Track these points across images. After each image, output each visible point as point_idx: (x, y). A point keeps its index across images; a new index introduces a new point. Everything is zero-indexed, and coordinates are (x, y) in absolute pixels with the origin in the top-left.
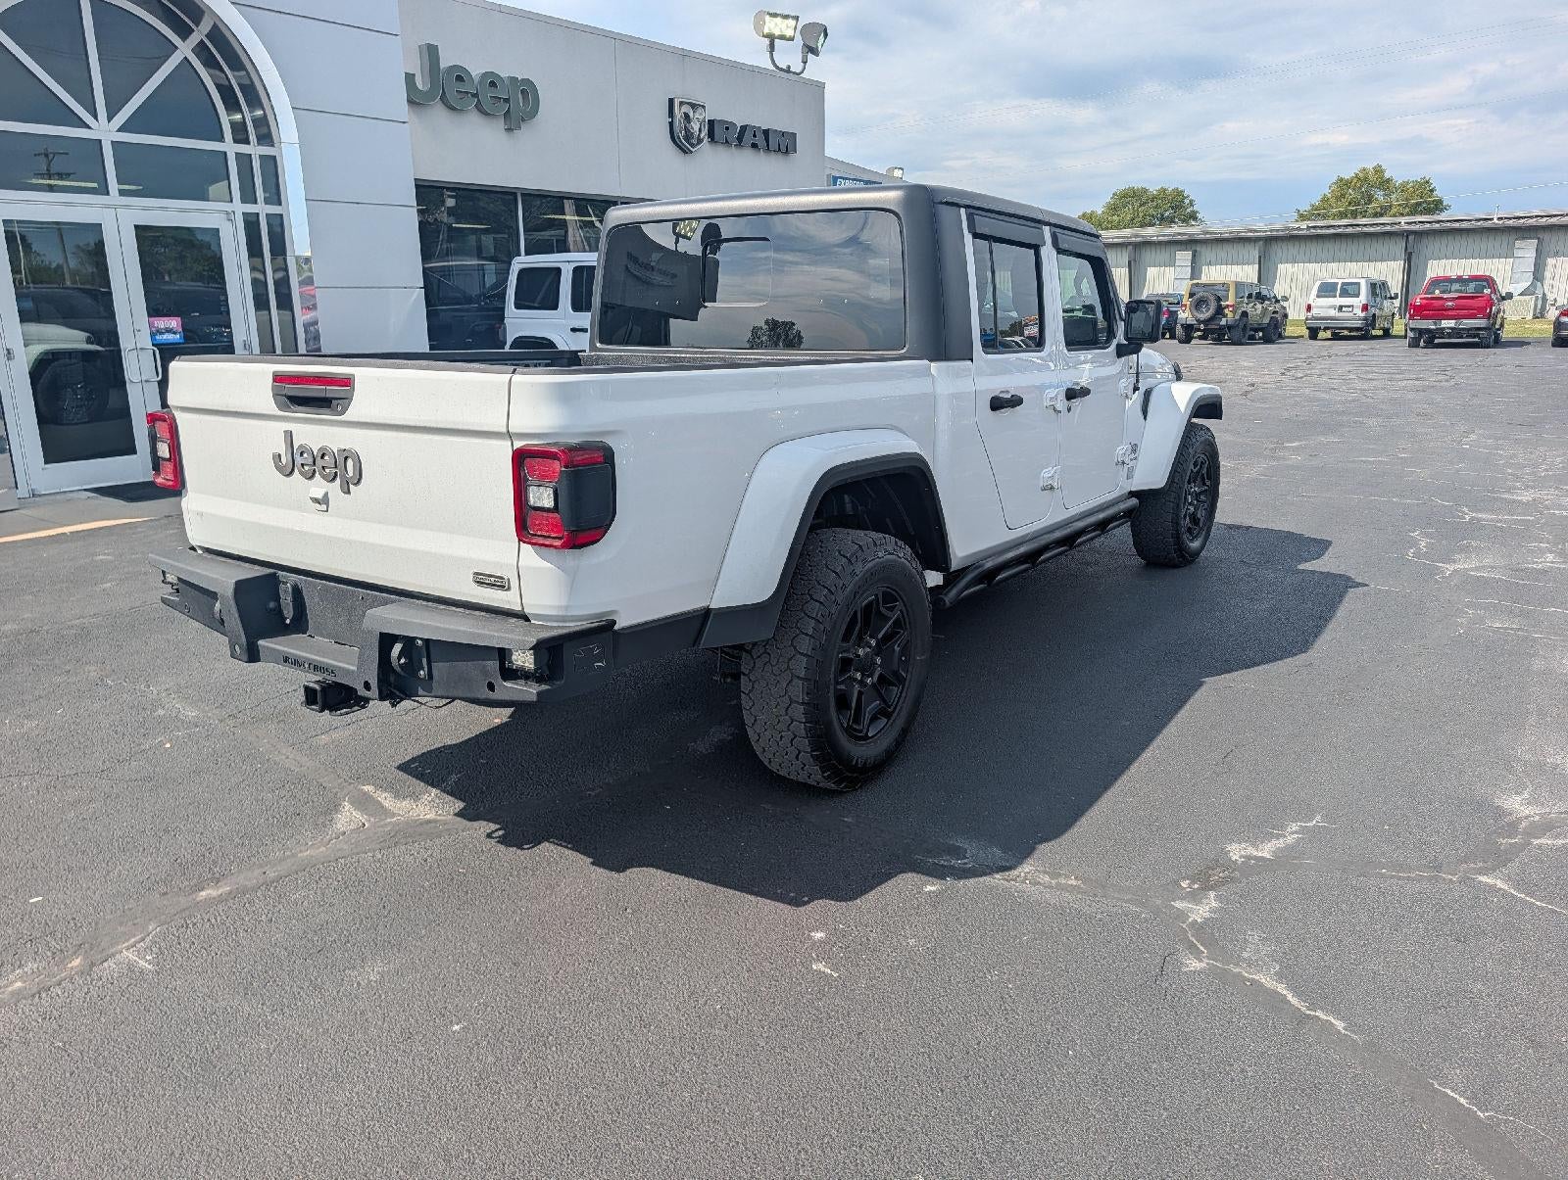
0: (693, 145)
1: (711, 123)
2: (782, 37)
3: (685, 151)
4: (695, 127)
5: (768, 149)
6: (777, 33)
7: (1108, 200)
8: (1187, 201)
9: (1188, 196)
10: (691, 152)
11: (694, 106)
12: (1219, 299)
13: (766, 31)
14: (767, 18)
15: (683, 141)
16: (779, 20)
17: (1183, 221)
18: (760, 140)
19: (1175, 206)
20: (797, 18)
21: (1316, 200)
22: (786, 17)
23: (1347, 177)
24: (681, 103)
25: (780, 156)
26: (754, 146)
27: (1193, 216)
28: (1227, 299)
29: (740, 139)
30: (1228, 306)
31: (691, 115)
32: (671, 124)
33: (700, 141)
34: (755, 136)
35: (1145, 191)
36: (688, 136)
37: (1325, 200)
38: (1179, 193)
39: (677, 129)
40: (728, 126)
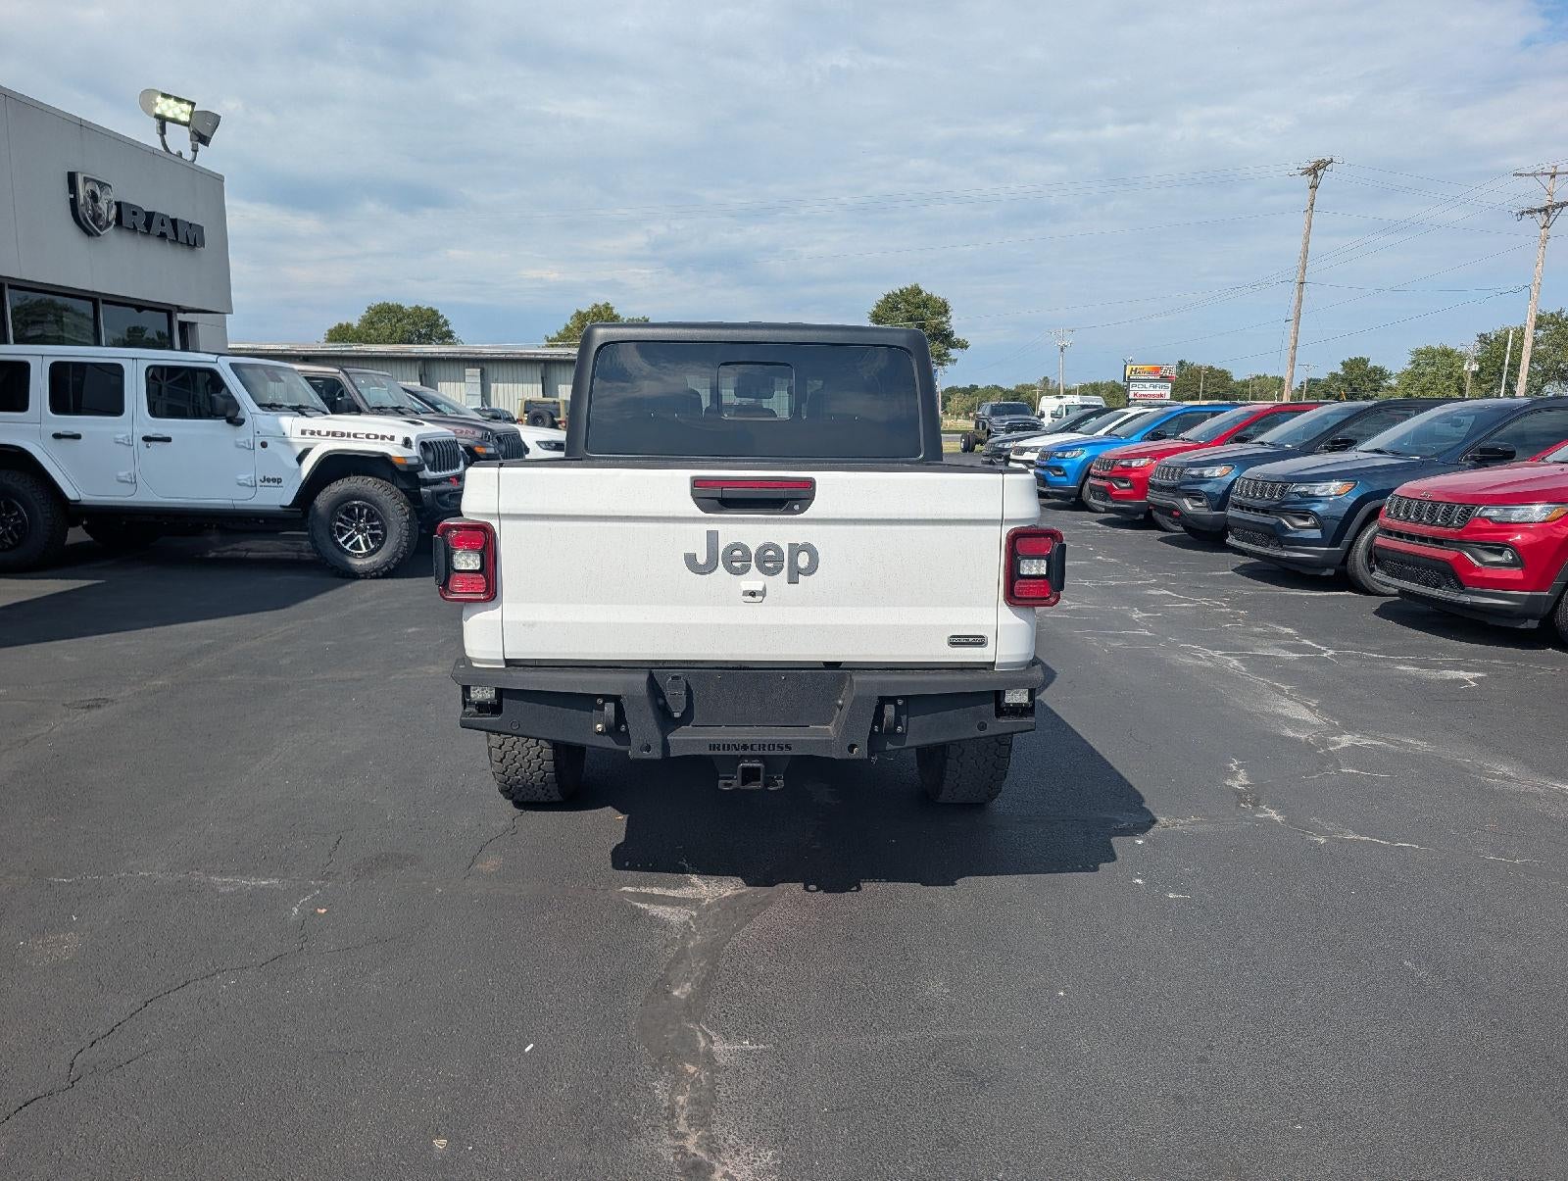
0: (100, 228)
1: (118, 204)
2: (175, 121)
3: (89, 233)
4: (103, 205)
5: (176, 241)
6: (169, 114)
7: (364, 313)
8: (441, 321)
9: (442, 316)
10: (99, 235)
11: (102, 185)
12: (552, 416)
13: (158, 111)
14: (159, 99)
15: (87, 222)
16: (172, 102)
17: (440, 339)
18: (168, 229)
19: (429, 325)
20: (193, 104)
21: (561, 328)
22: (179, 100)
23: (585, 310)
24: (86, 180)
25: (186, 249)
26: (163, 236)
27: (449, 335)
28: (559, 416)
29: (148, 225)
30: (560, 422)
31: (98, 192)
32: (74, 203)
33: (108, 224)
34: (163, 224)
35: (400, 307)
36: (96, 217)
37: (567, 328)
38: (435, 313)
39: (81, 210)
40: (135, 211)
